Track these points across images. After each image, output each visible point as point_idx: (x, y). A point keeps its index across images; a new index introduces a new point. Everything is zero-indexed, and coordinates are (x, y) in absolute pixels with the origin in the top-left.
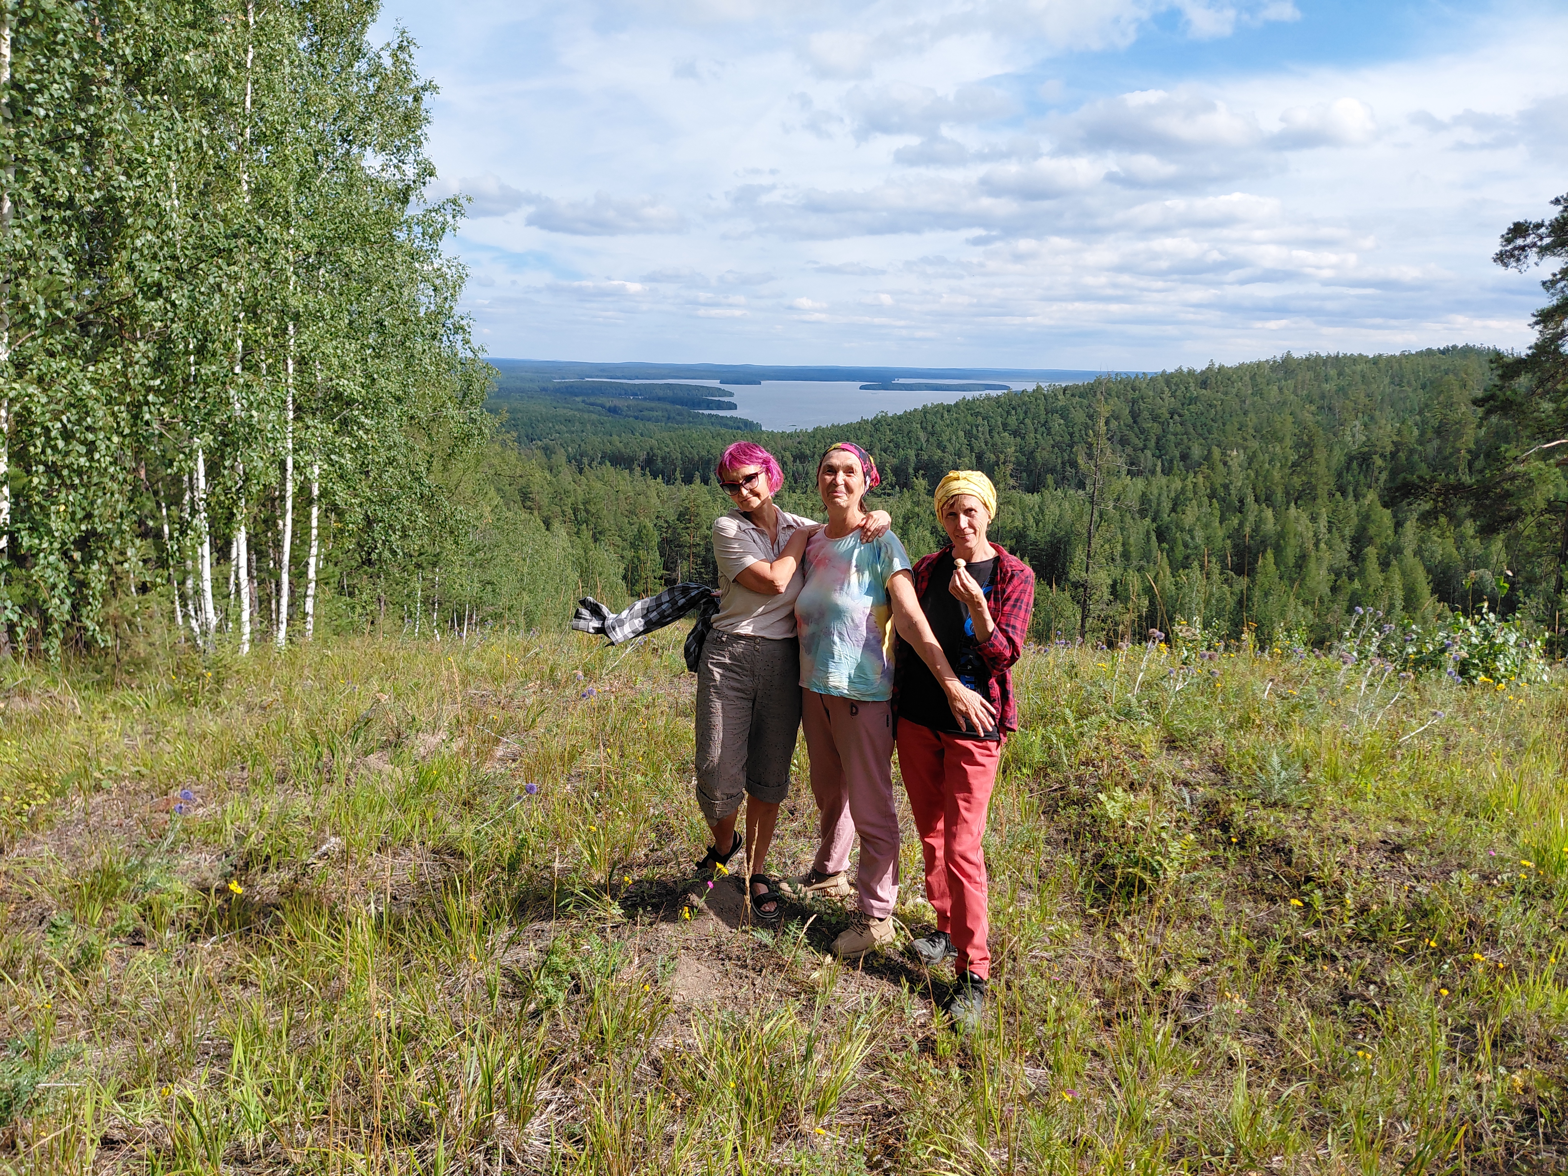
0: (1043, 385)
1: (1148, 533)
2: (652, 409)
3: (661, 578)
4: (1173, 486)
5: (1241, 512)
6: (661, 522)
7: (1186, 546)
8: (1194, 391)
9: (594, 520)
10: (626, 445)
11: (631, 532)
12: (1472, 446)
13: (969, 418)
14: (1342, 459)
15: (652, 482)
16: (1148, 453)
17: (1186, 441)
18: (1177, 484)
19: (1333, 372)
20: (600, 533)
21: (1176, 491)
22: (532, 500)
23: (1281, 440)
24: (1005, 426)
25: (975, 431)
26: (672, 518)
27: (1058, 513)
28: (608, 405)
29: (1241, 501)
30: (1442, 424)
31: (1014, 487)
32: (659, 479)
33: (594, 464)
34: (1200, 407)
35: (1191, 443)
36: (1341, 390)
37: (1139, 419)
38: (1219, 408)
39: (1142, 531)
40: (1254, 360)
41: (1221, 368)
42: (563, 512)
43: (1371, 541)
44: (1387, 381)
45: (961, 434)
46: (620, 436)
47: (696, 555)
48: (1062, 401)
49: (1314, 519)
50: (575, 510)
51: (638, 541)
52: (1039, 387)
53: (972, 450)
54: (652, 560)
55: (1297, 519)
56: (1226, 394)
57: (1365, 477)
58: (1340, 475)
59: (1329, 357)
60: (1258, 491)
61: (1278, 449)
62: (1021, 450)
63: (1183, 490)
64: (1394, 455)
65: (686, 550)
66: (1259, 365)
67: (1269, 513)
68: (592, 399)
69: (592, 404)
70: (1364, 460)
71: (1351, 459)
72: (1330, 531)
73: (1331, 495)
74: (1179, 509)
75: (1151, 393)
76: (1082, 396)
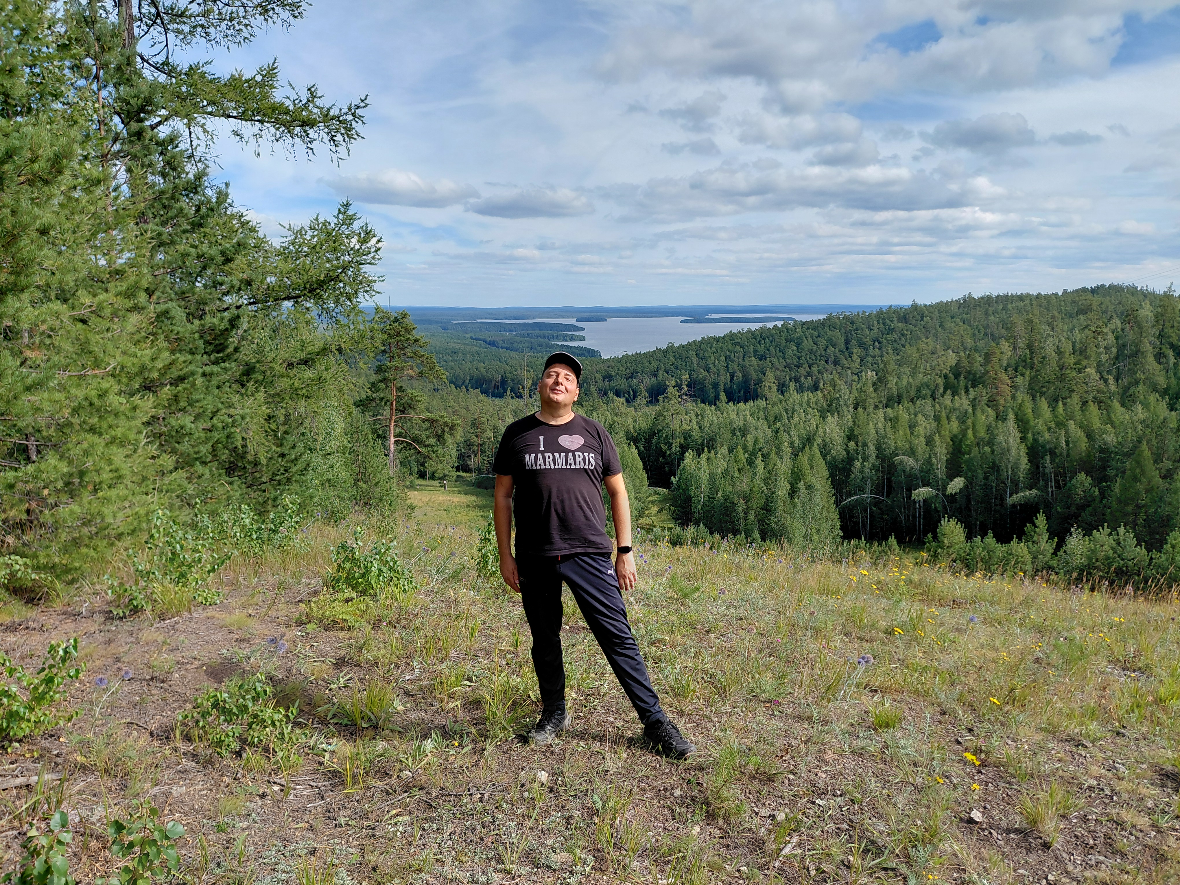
10: (488, 370)
25: (732, 357)
28: (489, 339)
41: (921, 306)
48: (799, 333)
68: (478, 335)
69: (476, 339)
75: (864, 326)
76: (814, 329)
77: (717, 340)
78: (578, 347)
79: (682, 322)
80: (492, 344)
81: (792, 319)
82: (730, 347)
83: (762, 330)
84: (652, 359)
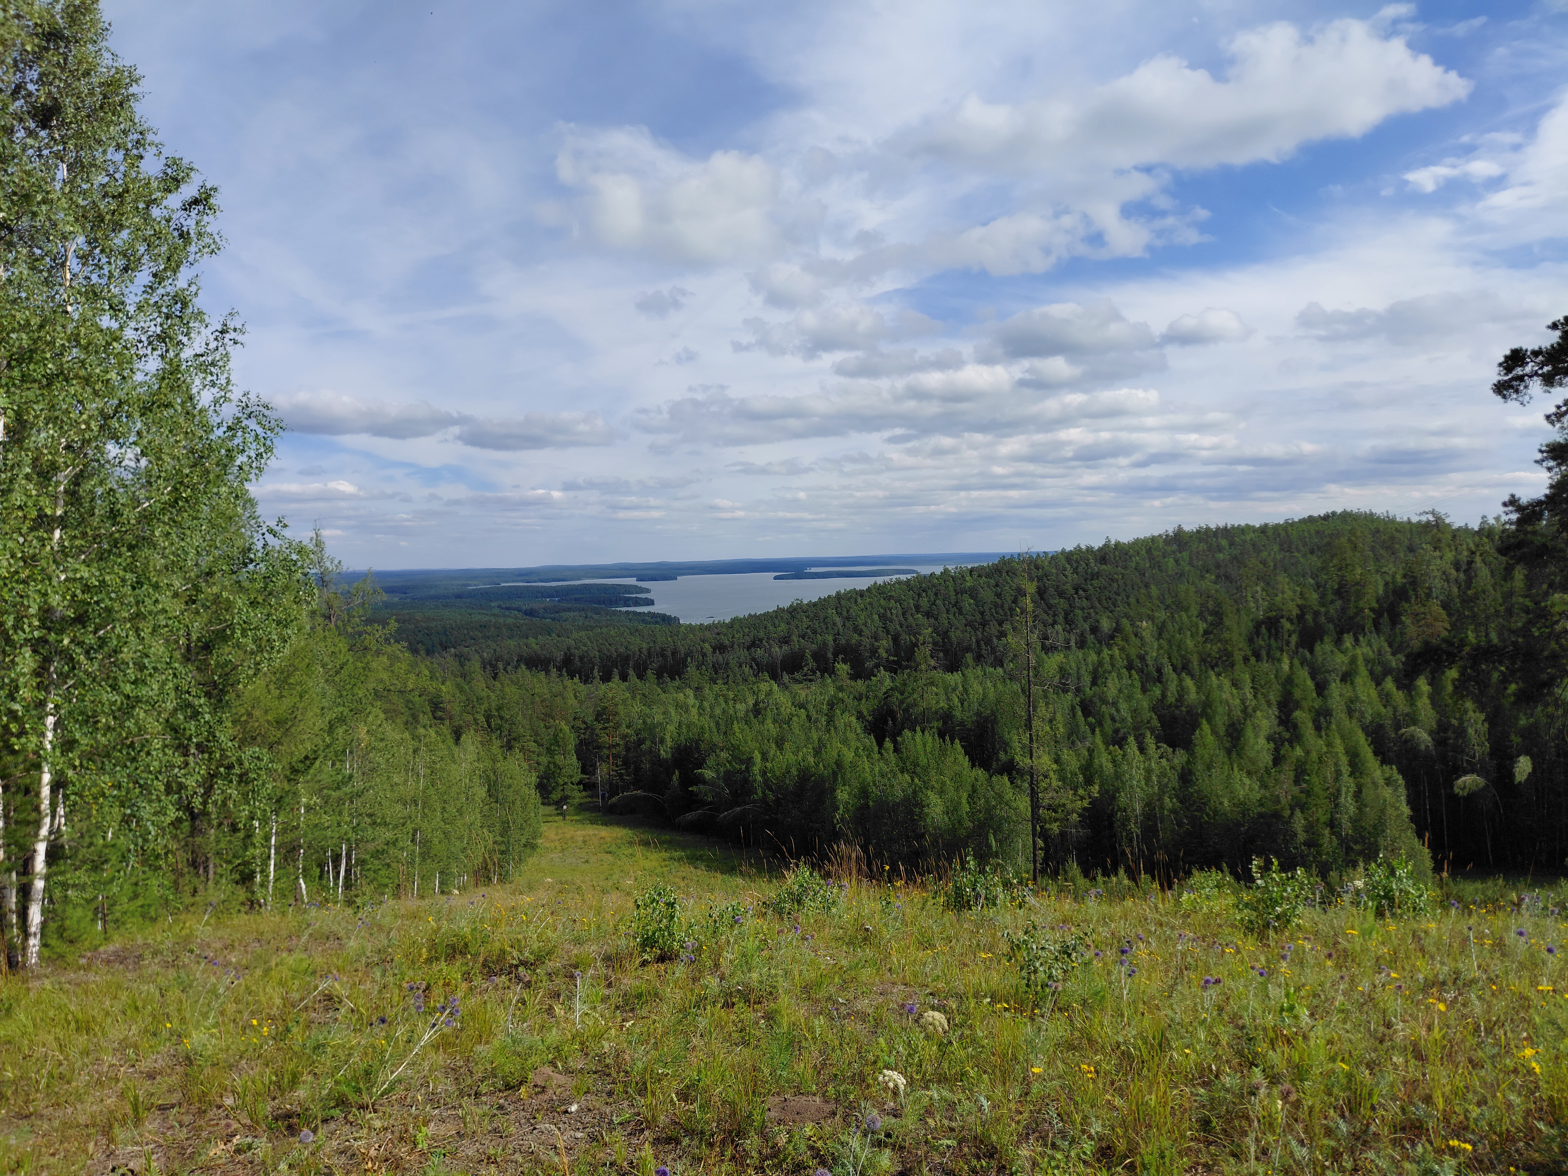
0: (950, 568)
1: (1073, 708)
2: (569, 610)
3: (579, 784)
4: (1090, 660)
5: (1160, 682)
6: (579, 724)
7: (1113, 719)
8: (1095, 567)
9: (507, 726)
10: (542, 647)
11: (546, 737)
12: (1375, 605)
13: (882, 602)
14: (1250, 624)
15: (568, 683)
16: (1059, 627)
17: (1093, 614)
18: (1093, 657)
19: (1224, 543)
20: (515, 739)
21: (1093, 664)
22: (443, 710)
23: (1187, 610)
24: (917, 608)
25: (889, 614)
26: (590, 719)
27: (981, 691)
28: (524, 608)
29: (1159, 671)
30: (1341, 586)
31: (935, 668)
32: (576, 679)
33: (509, 668)
34: (1102, 581)
35: (1098, 617)
36: (1234, 559)
37: (1046, 596)
38: (1121, 582)
39: (1067, 705)
40: (1148, 535)
41: (1117, 544)
42: (475, 719)
43: (1297, 706)
44: (1276, 548)
45: (876, 617)
46: (536, 638)
47: (615, 756)
48: (969, 582)
49: (1235, 684)
50: (488, 718)
51: (554, 745)
52: (946, 571)
53: (888, 632)
54: (570, 763)
55: (1220, 687)
56: (1125, 568)
57: (1276, 640)
58: (1251, 641)
59: (1218, 529)
60: (1174, 661)
61: (1185, 617)
62: (935, 630)
63: (1100, 663)
64: (1301, 617)
65: (606, 752)
66: (1153, 539)
67: (1189, 682)
68: (508, 604)
69: (508, 609)
70: (1272, 624)
71: (1258, 625)
72: (1255, 696)
73: (1246, 659)
74: (1099, 682)
75: (1054, 571)
77: (861, 594)
78: (649, 613)
79: (776, 578)
80: (530, 613)
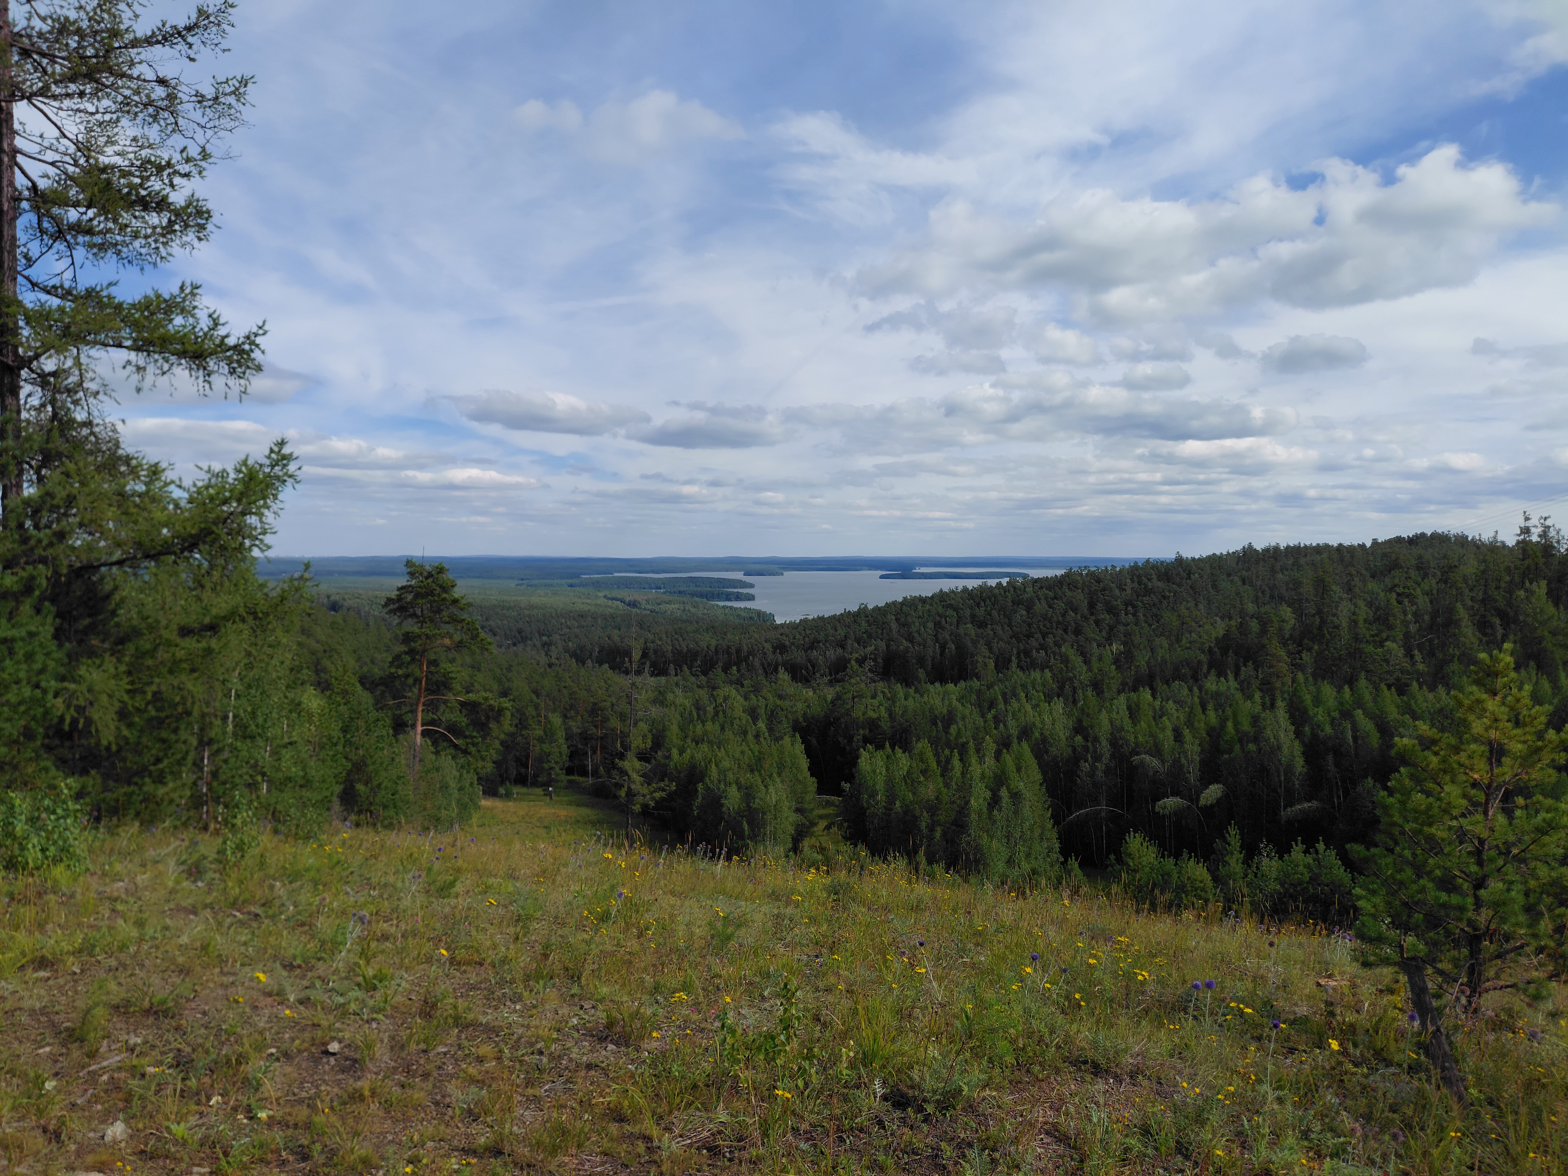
47: (603, 747)
54: (558, 751)
65: (594, 742)
69: (612, 599)
76: (1049, 588)
80: (633, 604)
81: (1019, 575)
82: (940, 610)
83: (982, 589)
84: (838, 625)
